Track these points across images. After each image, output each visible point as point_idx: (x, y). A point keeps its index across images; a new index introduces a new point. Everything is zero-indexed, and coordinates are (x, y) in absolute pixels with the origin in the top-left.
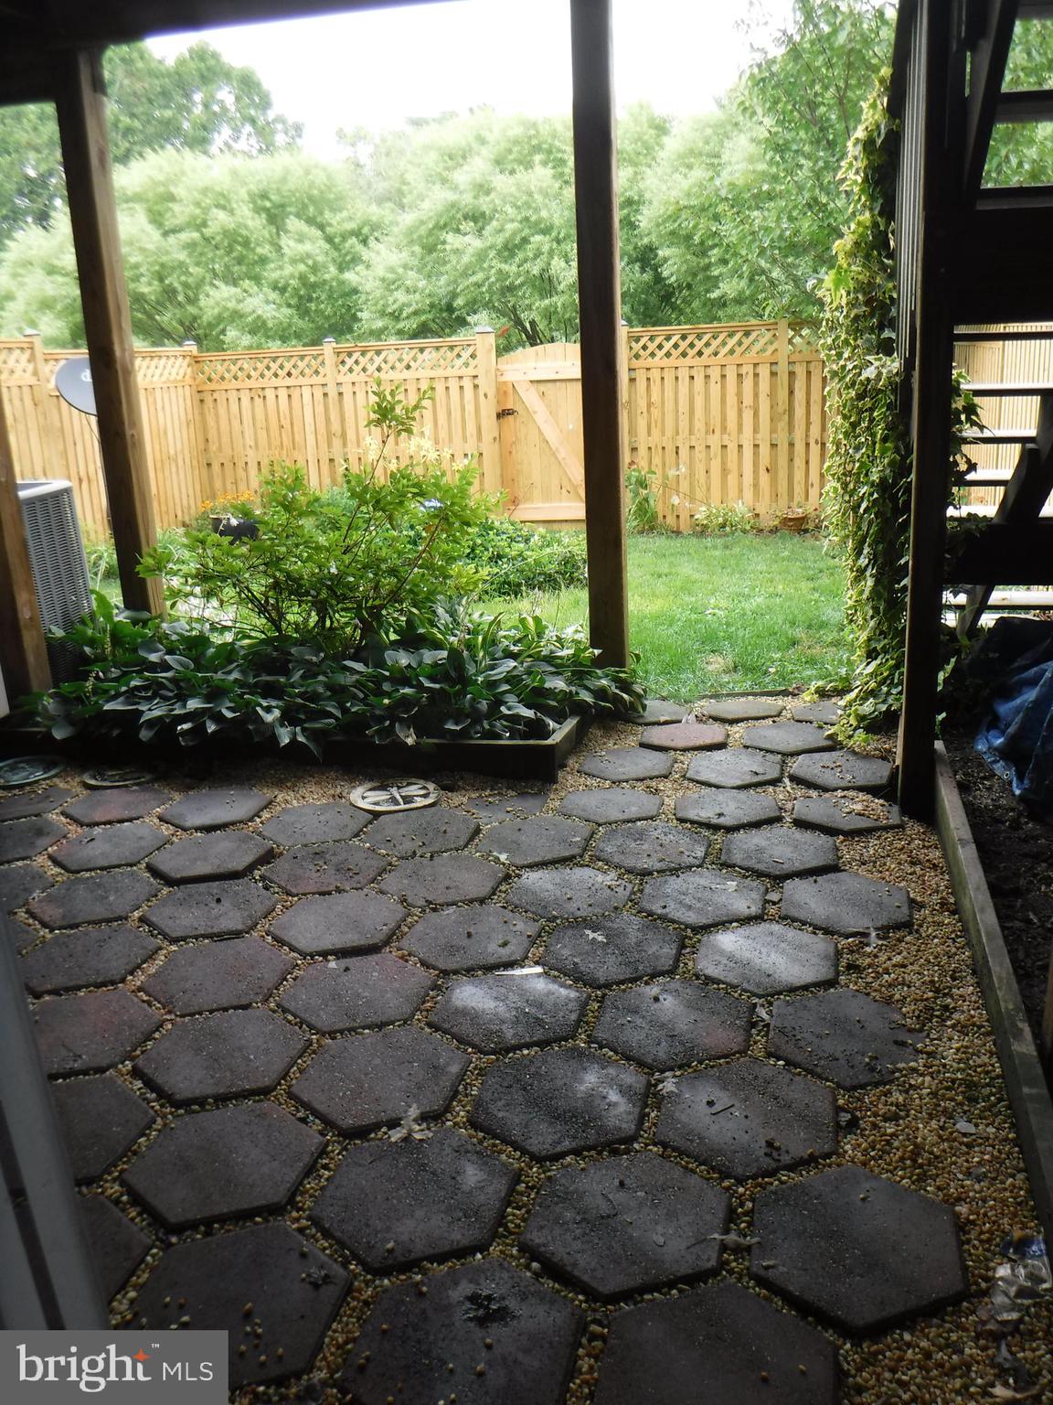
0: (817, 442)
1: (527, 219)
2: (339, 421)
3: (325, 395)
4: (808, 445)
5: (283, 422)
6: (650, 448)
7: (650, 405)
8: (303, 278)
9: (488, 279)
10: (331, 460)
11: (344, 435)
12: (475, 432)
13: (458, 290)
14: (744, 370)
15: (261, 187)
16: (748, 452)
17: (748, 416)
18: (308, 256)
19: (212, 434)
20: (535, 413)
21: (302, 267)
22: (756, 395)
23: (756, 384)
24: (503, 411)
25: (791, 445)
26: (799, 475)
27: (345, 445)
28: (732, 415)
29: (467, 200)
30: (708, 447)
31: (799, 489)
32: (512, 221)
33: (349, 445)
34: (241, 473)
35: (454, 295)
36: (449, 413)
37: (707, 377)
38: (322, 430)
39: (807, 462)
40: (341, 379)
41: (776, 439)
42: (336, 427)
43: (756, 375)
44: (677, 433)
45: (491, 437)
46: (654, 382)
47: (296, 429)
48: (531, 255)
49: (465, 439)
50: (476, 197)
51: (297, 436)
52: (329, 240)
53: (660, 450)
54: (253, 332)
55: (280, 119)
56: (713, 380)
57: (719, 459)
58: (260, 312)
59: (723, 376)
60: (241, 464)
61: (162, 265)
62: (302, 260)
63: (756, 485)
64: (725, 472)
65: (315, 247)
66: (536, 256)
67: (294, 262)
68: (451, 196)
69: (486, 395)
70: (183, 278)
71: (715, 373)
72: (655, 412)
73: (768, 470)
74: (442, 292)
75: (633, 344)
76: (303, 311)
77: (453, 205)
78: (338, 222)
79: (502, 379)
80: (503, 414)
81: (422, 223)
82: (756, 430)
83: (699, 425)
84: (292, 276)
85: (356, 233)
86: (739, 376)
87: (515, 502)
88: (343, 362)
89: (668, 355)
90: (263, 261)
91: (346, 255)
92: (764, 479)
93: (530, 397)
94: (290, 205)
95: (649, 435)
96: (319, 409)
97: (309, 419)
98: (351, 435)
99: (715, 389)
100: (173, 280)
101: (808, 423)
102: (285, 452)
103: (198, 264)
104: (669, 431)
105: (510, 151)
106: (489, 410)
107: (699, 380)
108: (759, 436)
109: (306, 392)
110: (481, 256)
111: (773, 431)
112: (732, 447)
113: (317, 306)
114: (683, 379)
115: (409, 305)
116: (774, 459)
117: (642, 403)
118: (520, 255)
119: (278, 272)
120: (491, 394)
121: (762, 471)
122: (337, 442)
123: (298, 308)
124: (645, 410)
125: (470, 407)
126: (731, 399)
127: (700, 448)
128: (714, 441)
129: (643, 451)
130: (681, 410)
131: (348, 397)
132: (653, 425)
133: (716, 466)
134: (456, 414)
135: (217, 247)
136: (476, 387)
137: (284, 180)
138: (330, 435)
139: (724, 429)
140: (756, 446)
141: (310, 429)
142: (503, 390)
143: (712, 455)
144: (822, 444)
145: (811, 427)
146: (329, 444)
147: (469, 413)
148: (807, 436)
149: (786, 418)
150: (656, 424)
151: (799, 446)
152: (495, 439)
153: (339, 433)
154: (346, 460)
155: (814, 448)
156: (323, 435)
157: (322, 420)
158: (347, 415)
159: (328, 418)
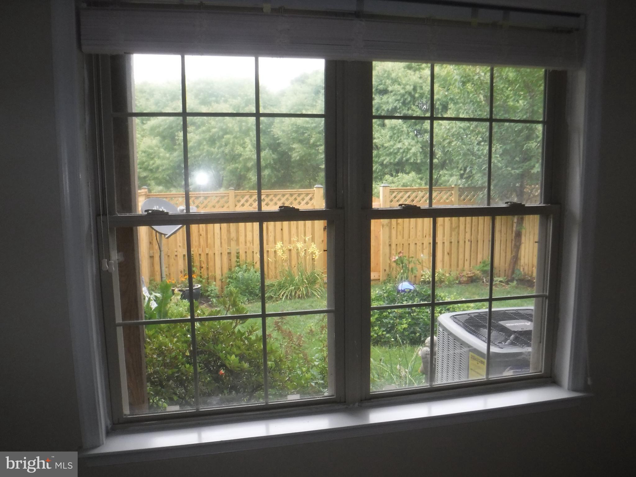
0: (469, 241)
2: (235, 232)
4: (465, 242)
5: (201, 232)
6: (397, 245)
7: (397, 223)
10: (229, 253)
11: (237, 240)
12: (310, 238)
16: (440, 246)
17: (440, 229)
22: (444, 220)
25: (458, 242)
26: (461, 256)
27: (238, 243)
30: (423, 244)
31: (461, 262)
33: (241, 245)
34: (172, 261)
36: (297, 227)
38: (224, 237)
39: (464, 249)
40: (238, 209)
41: (452, 240)
42: (233, 236)
44: (409, 238)
45: (321, 240)
47: (209, 236)
51: (209, 241)
53: (401, 245)
60: (173, 257)
63: (443, 261)
66: (227, 144)
72: (400, 228)
73: (448, 254)
80: (325, 229)
82: (444, 236)
83: (419, 234)
88: (239, 200)
89: (406, 200)
92: (447, 257)
95: (397, 238)
97: (217, 231)
98: (242, 239)
101: (465, 232)
102: (200, 249)
104: (406, 236)
106: (319, 226)
108: (445, 238)
111: (451, 236)
116: (451, 249)
117: (394, 223)
118: (218, 144)
121: (446, 253)
122: (233, 243)
124: (395, 227)
125: (309, 225)
127: (419, 244)
128: (426, 241)
129: (393, 246)
130: (411, 227)
132: (398, 233)
133: (426, 252)
138: (229, 240)
139: (430, 235)
140: (443, 243)
141: (217, 237)
143: (424, 247)
144: (471, 242)
145: (466, 234)
146: (229, 244)
147: (308, 227)
148: (465, 238)
149: (457, 230)
150: (400, 232)
151: (461, 242)
152: (323, 241)
153: (235, 238)
154: (238, 253)
155: (468, 244)
156: (225, 240)
157: (225, 231)
158: (240, 228)
159: (229, 229)
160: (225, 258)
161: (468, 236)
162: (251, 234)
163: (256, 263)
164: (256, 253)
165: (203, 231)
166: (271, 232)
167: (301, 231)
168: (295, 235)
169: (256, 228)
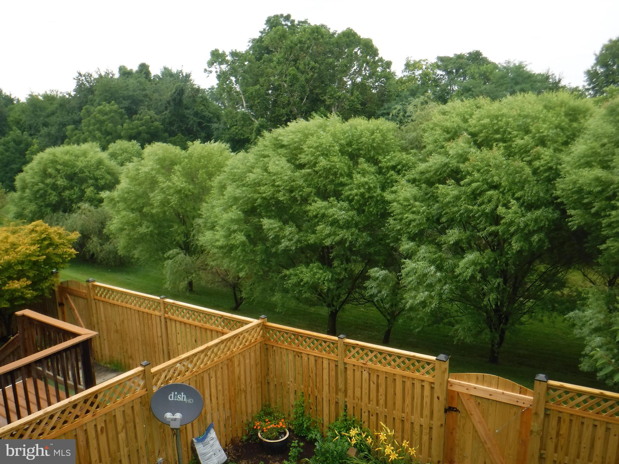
1: (486, 180)
2: (343, 383)
3: (336, 366)
5: (311, 374)
6: (555, 461)
7: (558, 434)
8: (362, 195)
9: (460, 210)
10: (337, 403)
12: (429, 414)
13: (443, 213)
15: (348, 140)
18: (366, 183)
19: (271, 367)
20: (472, 415)
21: (362, 190)
24: (450, 408)
27: (346, 396)
29: (454, 163)
32: (478, 181)
33: (349, 399)
35: (440, 216)
36: (413, 398)
37: (608, 429)
38: (333, 384)
40: (347, 360)
42: (341, 386)
44: (578, 458)
45: (439, 423)
46: (564, 422)
47: (318, 381)
48: (486, 201)
49: (422, 415)
50: (458, 162)
51: (318, 383)
52: (380, 172)
54: (332, 224)
55: (381, 60)
56: (612, 432)
58: (336, 216)
60: (285, 389)
61: (292, 186)
62: (363, 185)
65: (371, 179)
66: (489, 201)
67: (359, 187)
68: (445, 160)
69: (438, 398)
70: (300, 193)
71: (615, 429)
72: (562, 441)
74: (434, 212)
75: (551, 392)
76: (360, 211)
77: (446, 164)
78: (385, 161)
79: (450, 388)
80: (449, 409)
81: (428, 172)
83: (597, 459)
84: (357, 195)
85: (394, 168)
87: (451, 462)
88: (350, 351)
90: (343, 185)
91: (388, 179)
93: (470, 406)
94: (362, 149)
95: (555, 453)
96: (333, 373)
97: (326, 377)
98: (350, 392)
99: (613, 440)
100: (297, 194)
102: (310, 389)
103: (309, 186)
104: (571, 455)
105: (481, 132)
106: (439, 407)
107: (601, 430)
109: (326, 363)
110: (457, 198)
113: (368, 209)
114: (588, 426)
115: (414, 220)
117: (553, 432)
118: (480, 200)
119: (349, 192)
120: (442, 398)
122: (341, 395)
123: (357, 210)
124: (554, 437)
125: (427, 400)
130: (583, 445)
131: (350, 372)
132: (559, 448)
134: (417, 400)
135: (320, 176)
136: (432, 388)
137: (360, 136)
138: (337, 389)
141: (326, 383)
142: (451, 395)
146: (337, 393)
147: (426, 402)
150: (562, 448)
152: (442, 425)
153: (343, 389)
154: (346, 406)
156: (333, 388)
157: (333, 379)
158: (349, 381)
159: (337, 379)
160: (333, 407)
162: (359, 390)
163: (364, 422)
164: (364, 412)
165: (312, 373)
166: (381, 395)
167: (417, 404)
168: (410, 406)
169: (365, 386)
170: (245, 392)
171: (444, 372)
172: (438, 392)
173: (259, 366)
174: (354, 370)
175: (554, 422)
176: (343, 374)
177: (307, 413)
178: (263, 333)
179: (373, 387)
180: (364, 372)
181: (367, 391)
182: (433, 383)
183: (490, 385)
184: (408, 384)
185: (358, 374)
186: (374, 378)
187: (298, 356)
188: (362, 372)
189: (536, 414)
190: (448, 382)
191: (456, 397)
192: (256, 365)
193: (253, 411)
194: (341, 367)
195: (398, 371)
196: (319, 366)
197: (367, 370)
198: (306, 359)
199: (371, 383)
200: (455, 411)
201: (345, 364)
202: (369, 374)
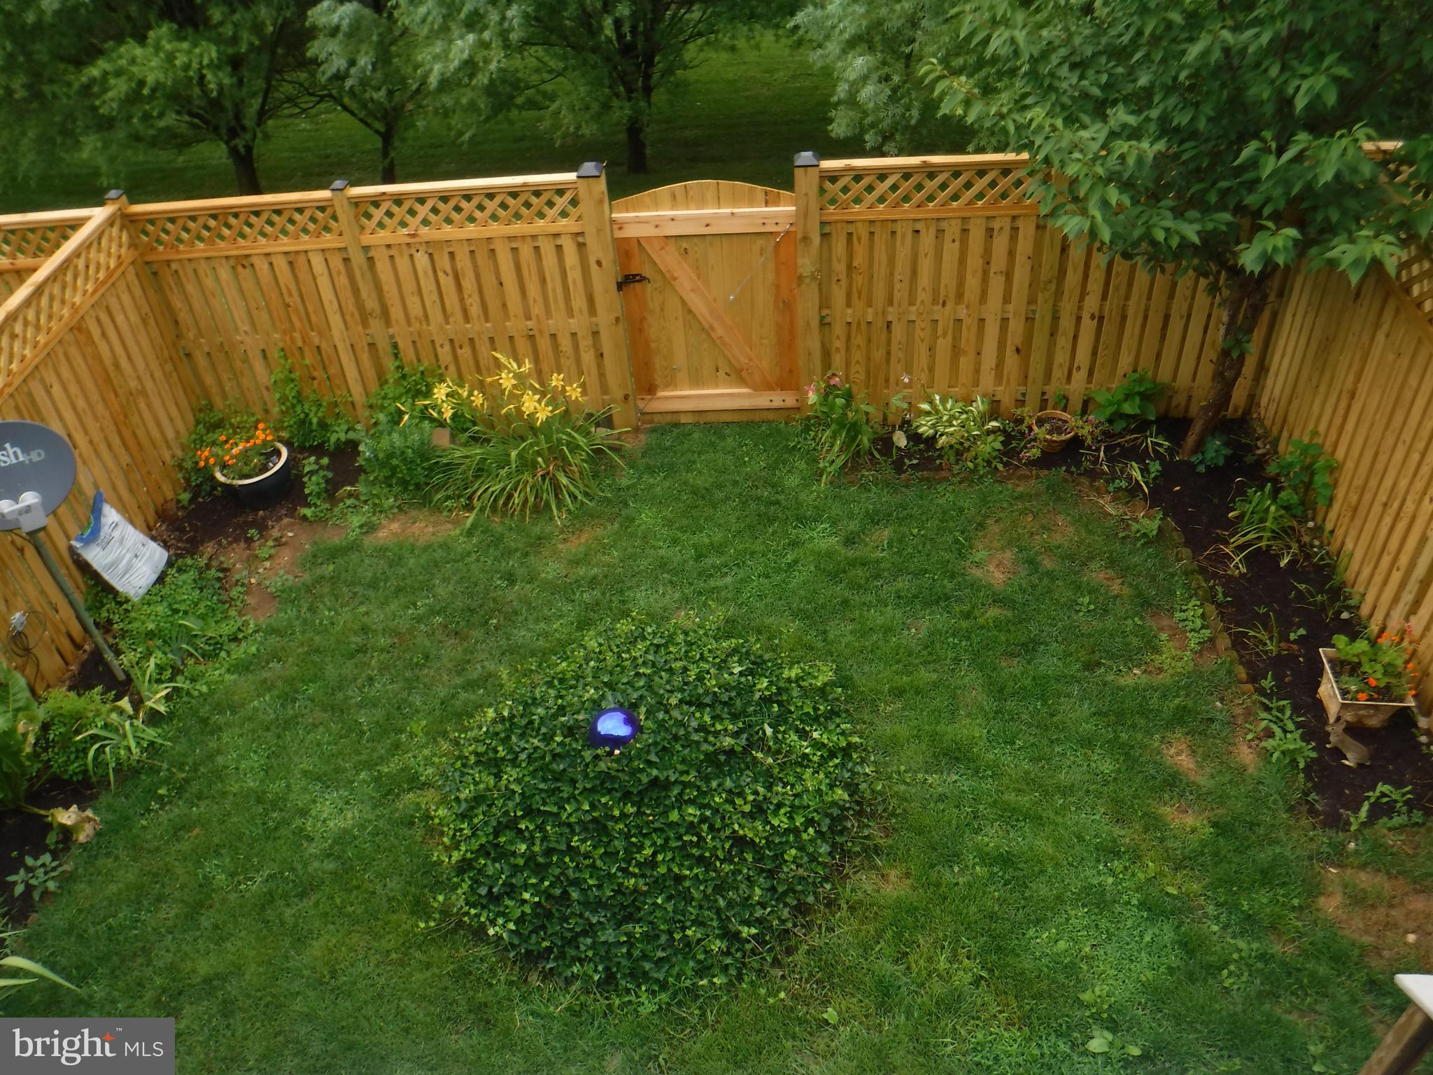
0: (1093, 317)
2: (374, 295)
3: (346, 260)
4: (1079, 319)
5: (288, 300)
6: (848, 324)
7: (850, 268)
10: (372, 346)
11: (385, 313)
12: (585, 306)
14: (996, 225)
16: (992, 331)
17: (997, 285)
19: (183, 316)
20: (675, 279)
22: (1011, 254)
23: (1014, 238)
24: (627, 277)
25: (1056, 318)
26: (1061, 357)
27: (388, 322)
28: (972, 282)
30: (934, 322)
31: (1059, 372)
33: (396, 327)
34: (240, 366)
36: (543, 281)
37: (940, 232)
38: (350, 306)
39: (1075, 338)
40: (367, 239)
41: (1034, 312)
42: (371, 304)
43: (1015, 230)
44: (891, 305)
45: (612, 317)
46: (859, 240)
47: (310, 309)
49: (570, 312)
51: (313, 316)
53: (864, 327)
56: (948, 237)
57: (949, 337)
59: (965, 231)
60: (237, 354)
63: (1000, 365)
64: (956, 351)
69: (599, 263)
71: (952, 229)
72: (859, 280)
73: (1018, 350)
75: (828, 185)
79: (619, 234)
80: (628, 281)
82: (1007, 300)
83: (923, 295)
86: (990, 232)
87: (651, 390)
88: (368, 216)
89: (882, 199)
92: (1012, 361)
93: (669, 260)
95: (849, 305)
96: (343, 280)
97: (327, 294)
98: (396, 312)
99: (951, 250)
101: (1083, 293)
102: (297, 335)
104: (880, 301)
106: (604, 281)
107: (927, 239)
108: (1010, 307)
109: (317, 260)
111: (1032, 301)
112: (969, 323)
114: (904, 236)
116: (1029, 336)
117: (840, 267)
120: (608, 259)
121: (1010, 352)
122: (376, 326)
124: (843, 277)
125: (574, 275)
126: (974, 262)
127: (922, 323)
128: (943, 315)
129: (839, 329)
130: (897, 277)
131: (383, 266)
132: (855, 296)
133: (944, 345)
134: (554, 283)
136: (581, 246)
138: (364, 315)
139: (960, 296)
140: (1005, 321)
141: (331, 308)
142: (626, 249)
143: (940, 332)
144: (1101, 318)
145: (1087, 298)
146: (365, 324)
147: (574, 281)
148: (1080, 308)
149: (1053, 287)
150: (860, 293)
151: (1066, 323)
152: (617, 319)
153: (378, 310)
154: (395, 346)
155: (1088, 326)
156: (352, 315)
157: (347, 295)
158: (386, 288)
159: (356, 291)
160: (365, 357)
161: (1092, 303)
162: (416, 299)
163: (446, 368)
164: (442, 346)
165: (291, 295)
166: (470, 296)
167: (554, 291)
168: (540, 300)
169: (428, 285)
170: (143, 392)
171: (601, 201)
172: (597, 250)
173: (152, 322)
174: (392, 257)
175: (839, 247)
176: (368, 275)
177: (307, 392)
178: (130, 237)
179: (447, 282)
180: (418, 256)
181: (435, 296)
182: (581, 234)
183: (702, 203)
184: (526, 251)
185: (403, 264)
186: (444, 262)
187: (244, 267)
188: (411, 256)
189: (805, 239)
190: (613, 221)
191: (636, 251)
192: (144, 321)
193: (177, 432)
194: (358, 259)
195: (495, 229)
196: (303, 275)
197: (422, 249)
198: (266, 266)
199: (440, 274)
200: (640, 281)
201: (366, 249)
202: (430, 255)
